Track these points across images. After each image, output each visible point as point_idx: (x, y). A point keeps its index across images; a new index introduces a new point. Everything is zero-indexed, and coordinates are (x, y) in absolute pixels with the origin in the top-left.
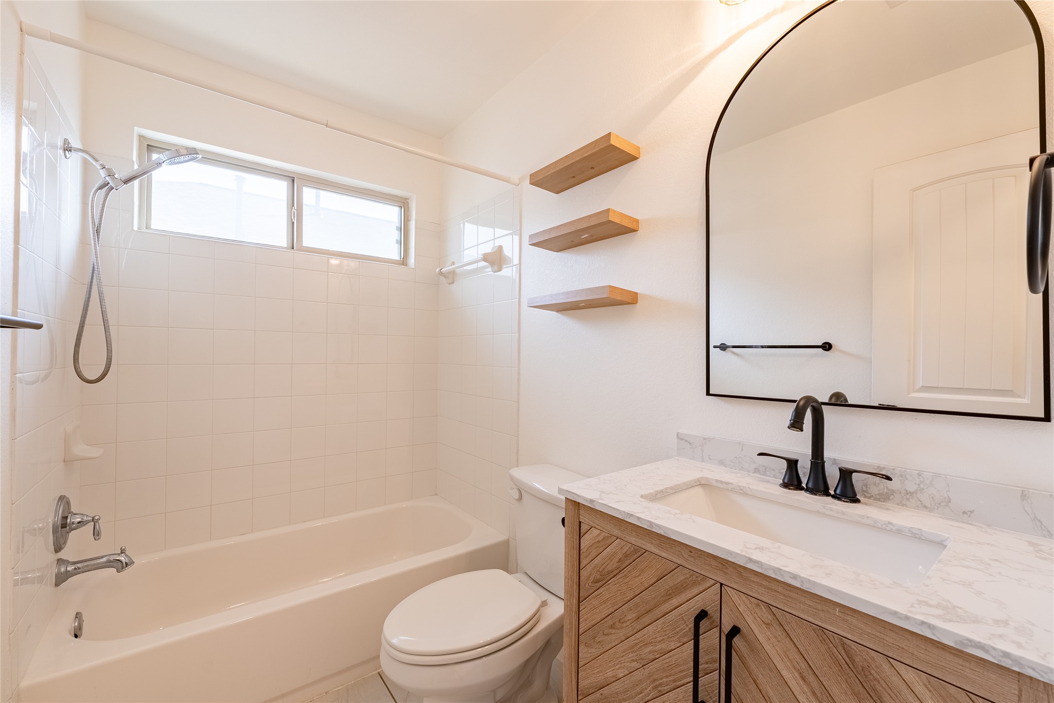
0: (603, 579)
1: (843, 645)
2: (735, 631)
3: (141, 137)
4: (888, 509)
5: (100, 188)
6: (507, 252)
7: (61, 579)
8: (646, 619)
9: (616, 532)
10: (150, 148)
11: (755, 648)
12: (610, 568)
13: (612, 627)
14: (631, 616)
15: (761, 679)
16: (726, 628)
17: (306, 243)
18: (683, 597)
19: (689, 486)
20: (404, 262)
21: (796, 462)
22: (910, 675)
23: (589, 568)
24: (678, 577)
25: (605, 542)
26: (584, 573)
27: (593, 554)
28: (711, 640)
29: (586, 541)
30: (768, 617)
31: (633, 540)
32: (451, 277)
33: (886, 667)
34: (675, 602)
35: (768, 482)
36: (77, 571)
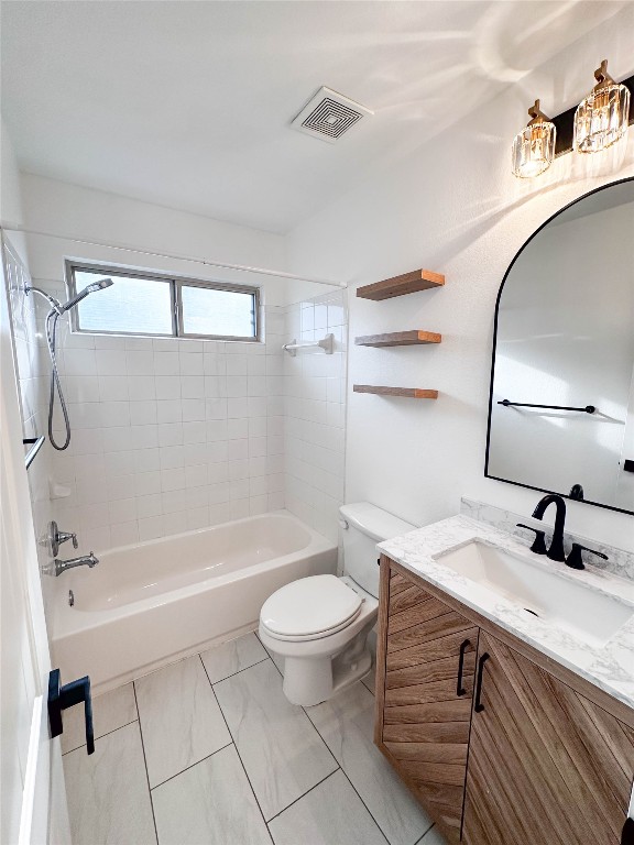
0: (404, 607)
1: (550, 678)
2: (486, 656)
3: (67, 261)
4: (602, 577)
5: (51, 315)
6: (337, 338)
7: (59, 572)
8: (431, 637)
9: (414, 581)
10: (73, 268)
11: (496, 668)
12: (409, 601)
13: (409, 635)
14: (422, 632)
15: (499, 685)
16: (481, 653)
17: (186, 331)
18: (456, 629)
19: (466, 544)
20: (257, 338)
21: (543, 534)
22: (585, 703)
23: (396, 598)
24: (452, 618)
25: (407, 585)
26: (392, 601)
27: (399, 590)
28: (470, 657)
29: (394, 582)
30: (506, 653)
31: (424, 588)
32: (294, 352)
33: (572, 695)
34: (449, 631)
35: (522, 544)
36: (68, 567)
